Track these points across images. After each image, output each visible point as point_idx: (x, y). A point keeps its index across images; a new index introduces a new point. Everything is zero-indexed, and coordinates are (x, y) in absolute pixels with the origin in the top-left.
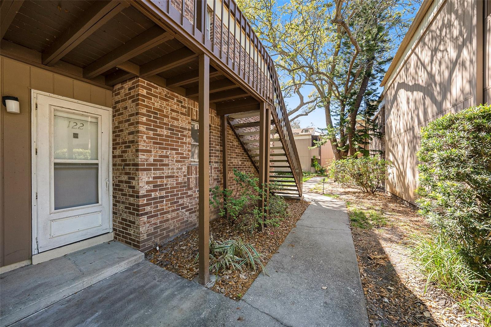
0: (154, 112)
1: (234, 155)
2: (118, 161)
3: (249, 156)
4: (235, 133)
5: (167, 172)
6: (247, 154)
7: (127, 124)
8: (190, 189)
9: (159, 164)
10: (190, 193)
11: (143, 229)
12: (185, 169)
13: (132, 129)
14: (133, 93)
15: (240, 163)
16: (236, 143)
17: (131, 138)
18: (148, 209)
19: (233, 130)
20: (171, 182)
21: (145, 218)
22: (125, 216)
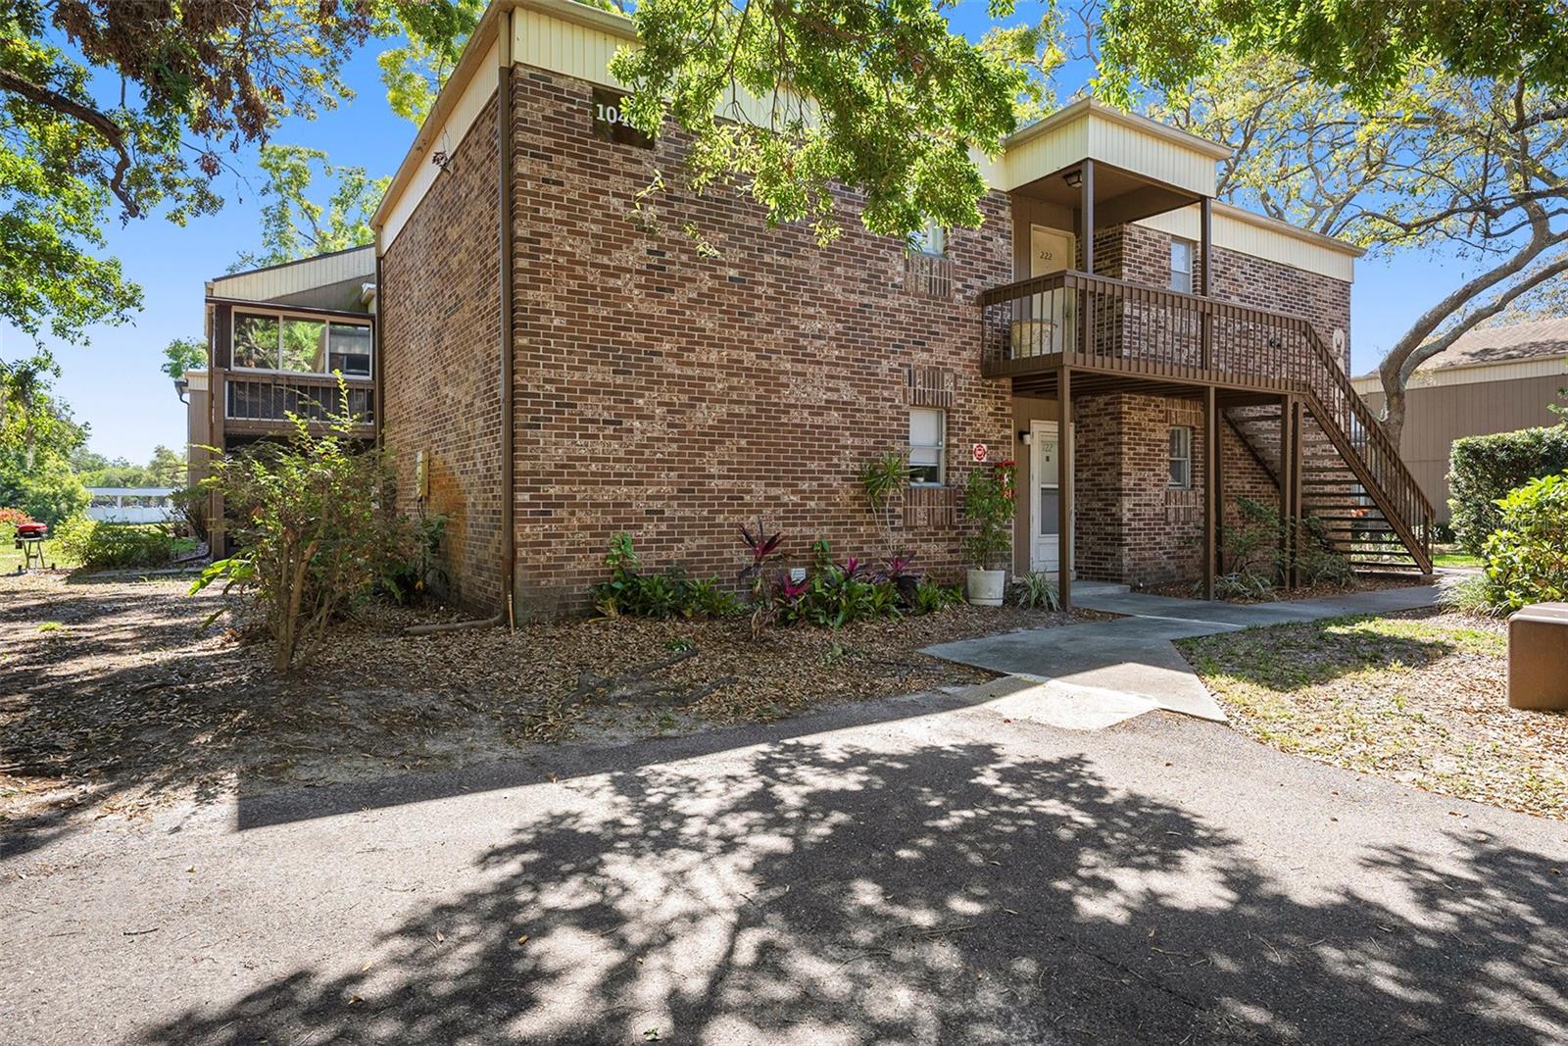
0: (1137, 427)
1: (1235, 473)
2: (1086, 485)
3: (1268, 473)
4: (1236, 431)
5: (1145, 499)
6: (1265, 469)
7: (1102, 443)
8: (1168, 523)
9: (1138, 490)
10: (1168, 529)
11: (1125, 561)
12: (1162, 496)
13: (1112, 449)
14: (1111, 409)
15: (1248, 487)
16: (1238, 450)
17: (1109, 459)
18: (1129, 540)
19: (1233, 427)
20: (1148, 512)
21: (1126, 549)
22: (1097, 549)
